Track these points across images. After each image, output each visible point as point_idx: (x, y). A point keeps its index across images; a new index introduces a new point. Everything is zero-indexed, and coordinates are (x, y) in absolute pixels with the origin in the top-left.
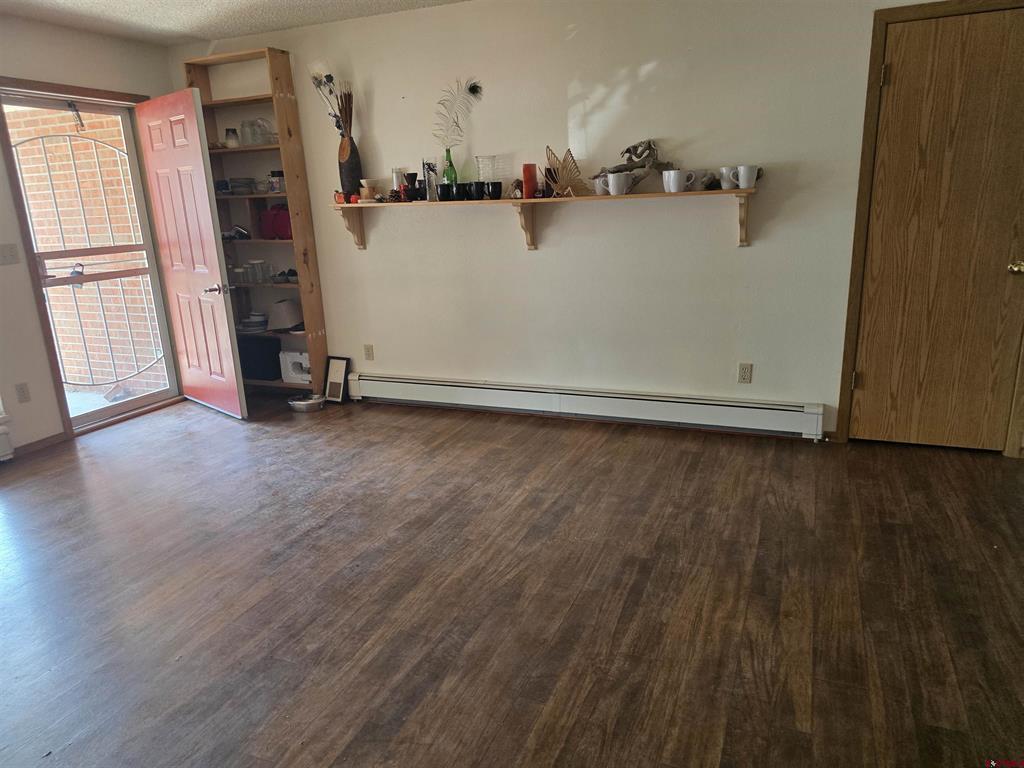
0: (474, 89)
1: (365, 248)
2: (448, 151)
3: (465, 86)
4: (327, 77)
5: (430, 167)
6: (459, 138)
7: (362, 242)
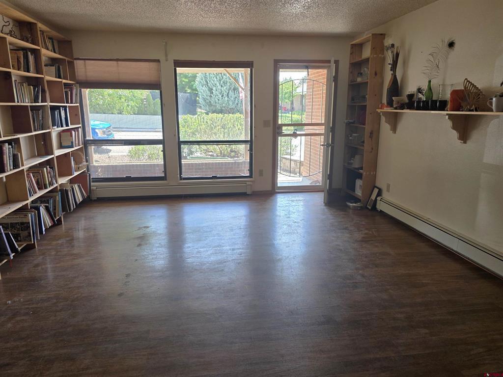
0: (451, 45)
1: (395, 133)
2: (430, 82)
3: (446, 43)
4: (392, 45)
5: (420, 90)
6: (437, 74)
7: (394, 129)
